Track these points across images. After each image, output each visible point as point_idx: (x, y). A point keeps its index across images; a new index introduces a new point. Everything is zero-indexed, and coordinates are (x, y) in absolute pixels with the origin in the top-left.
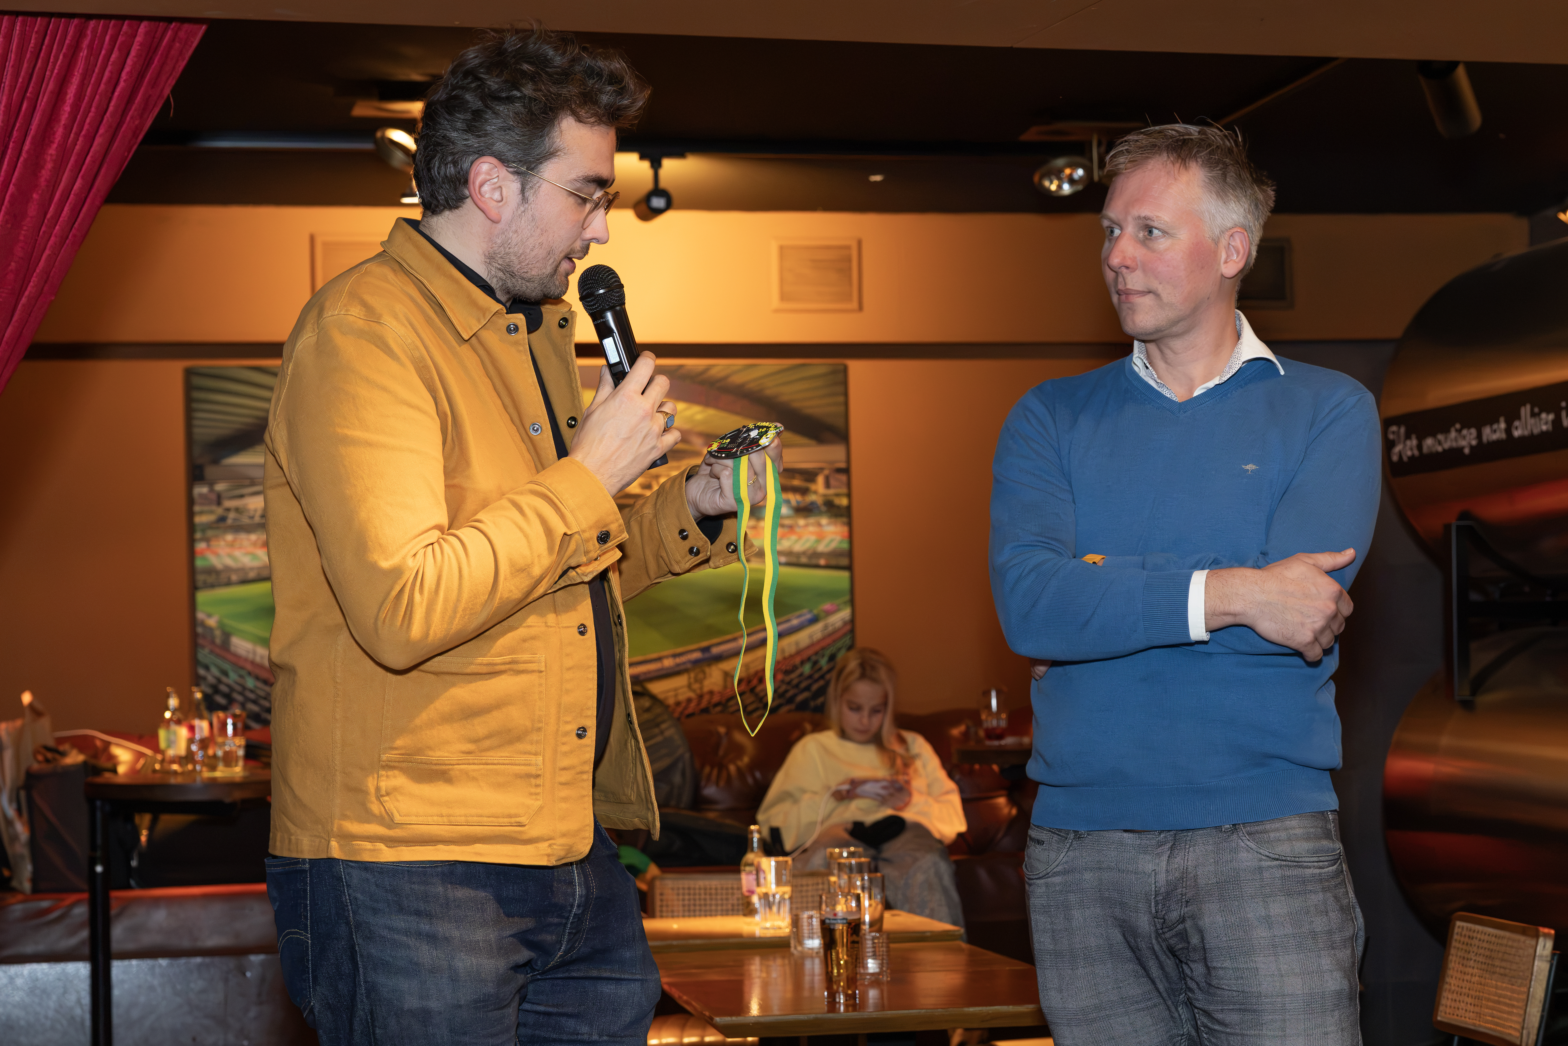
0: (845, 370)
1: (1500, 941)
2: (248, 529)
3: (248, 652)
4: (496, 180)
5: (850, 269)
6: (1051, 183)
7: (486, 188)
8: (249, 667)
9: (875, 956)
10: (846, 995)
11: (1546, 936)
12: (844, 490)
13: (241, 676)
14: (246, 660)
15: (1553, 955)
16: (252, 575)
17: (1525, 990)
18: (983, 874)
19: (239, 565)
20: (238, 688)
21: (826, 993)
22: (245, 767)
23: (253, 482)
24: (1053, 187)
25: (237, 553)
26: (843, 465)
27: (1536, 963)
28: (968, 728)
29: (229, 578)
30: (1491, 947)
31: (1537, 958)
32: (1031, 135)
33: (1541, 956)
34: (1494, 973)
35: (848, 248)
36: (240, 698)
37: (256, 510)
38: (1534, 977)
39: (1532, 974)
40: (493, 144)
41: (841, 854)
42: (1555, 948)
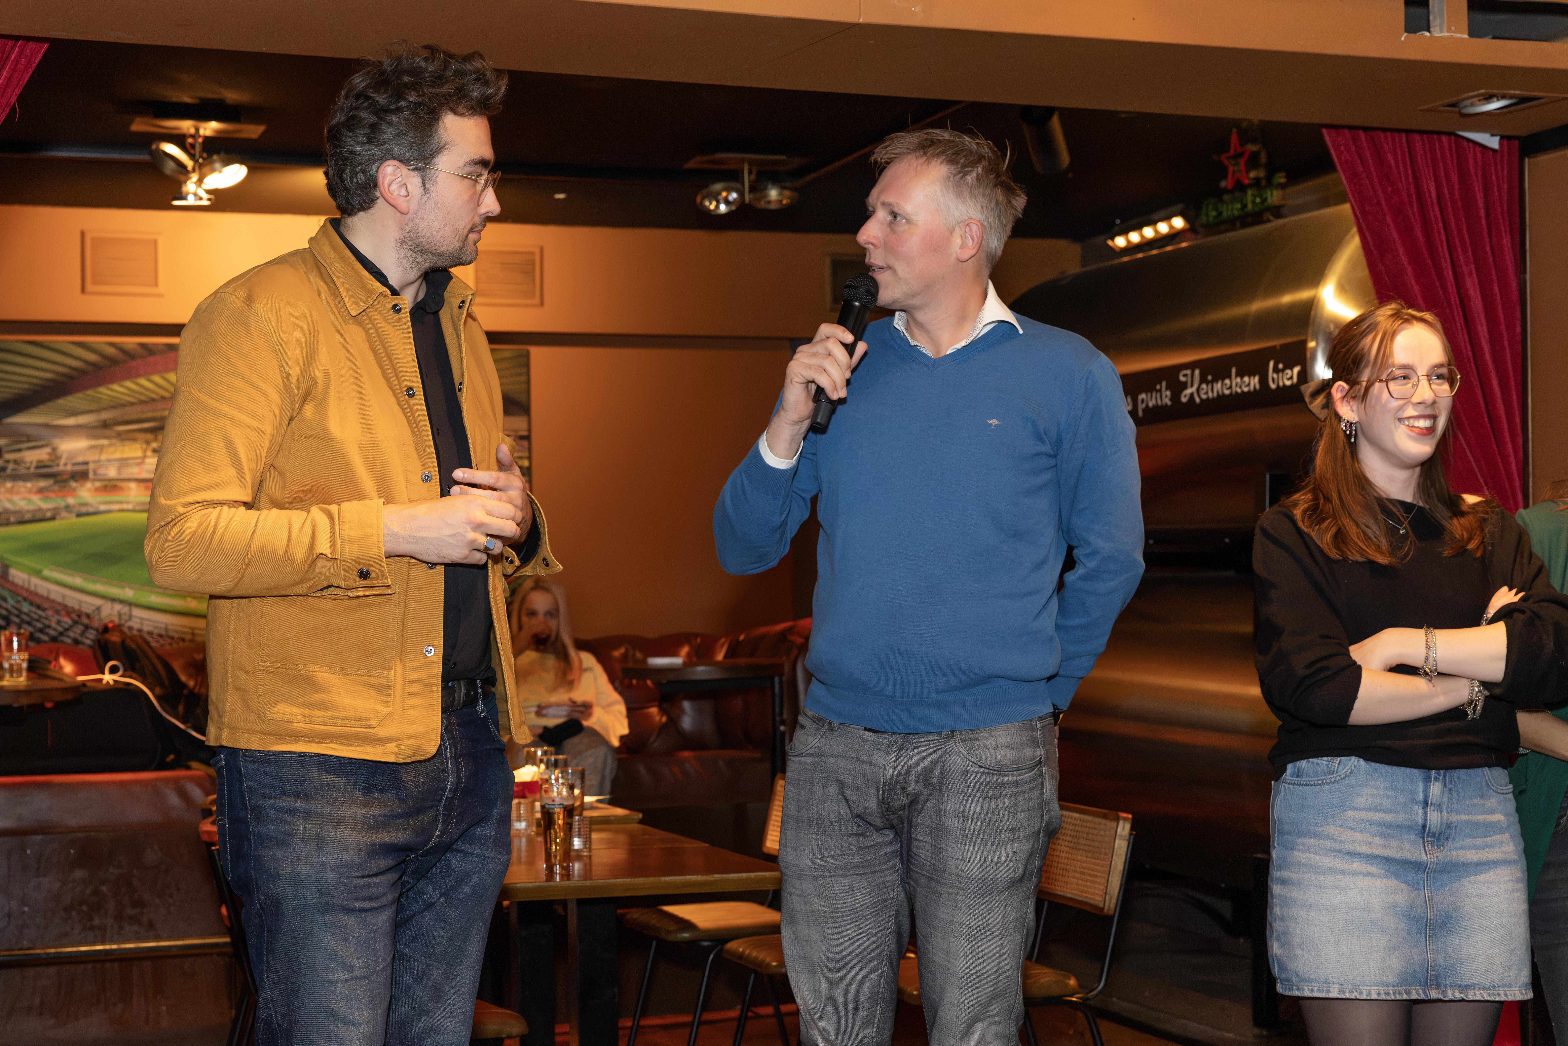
0: (527, 355)
1: (1084, 824)
2: (25, 478)
3: (24, 581)
4: (400, 179)
5: (533, 271)
6: (711, 203)
7: (394, 187)
8: (25, 594)
9: (579, 836)
10: (562, 867)
11: (1125, 819)
12: (526, 454)
13: (18, 602)
14: (22, 588)
15: (1131, 834)
16: (28, 517)
17: (1108, 863)
18: (642, 770)
19: (17, 508)
20: (16, 612)
21: (545, 866)
22: (28, 678)
23: (29, 438)
24: (712, 207)
25: (16, 498)
26: (525, 433)
27: (1117, 841)
28: (627, 651)
29: (8, 519)
30: (1077, 828)
31: (1117, 837)
32: (695, 163)
33: (1121, 836)
34: (1079, 849)
35: (532, 253)
36: (16, 620)
37: (31, 463)
38: (1115, 853)
39: (1113, 851)
40: (392, 150)
41: (535, 752)
42: (1132, 829)
